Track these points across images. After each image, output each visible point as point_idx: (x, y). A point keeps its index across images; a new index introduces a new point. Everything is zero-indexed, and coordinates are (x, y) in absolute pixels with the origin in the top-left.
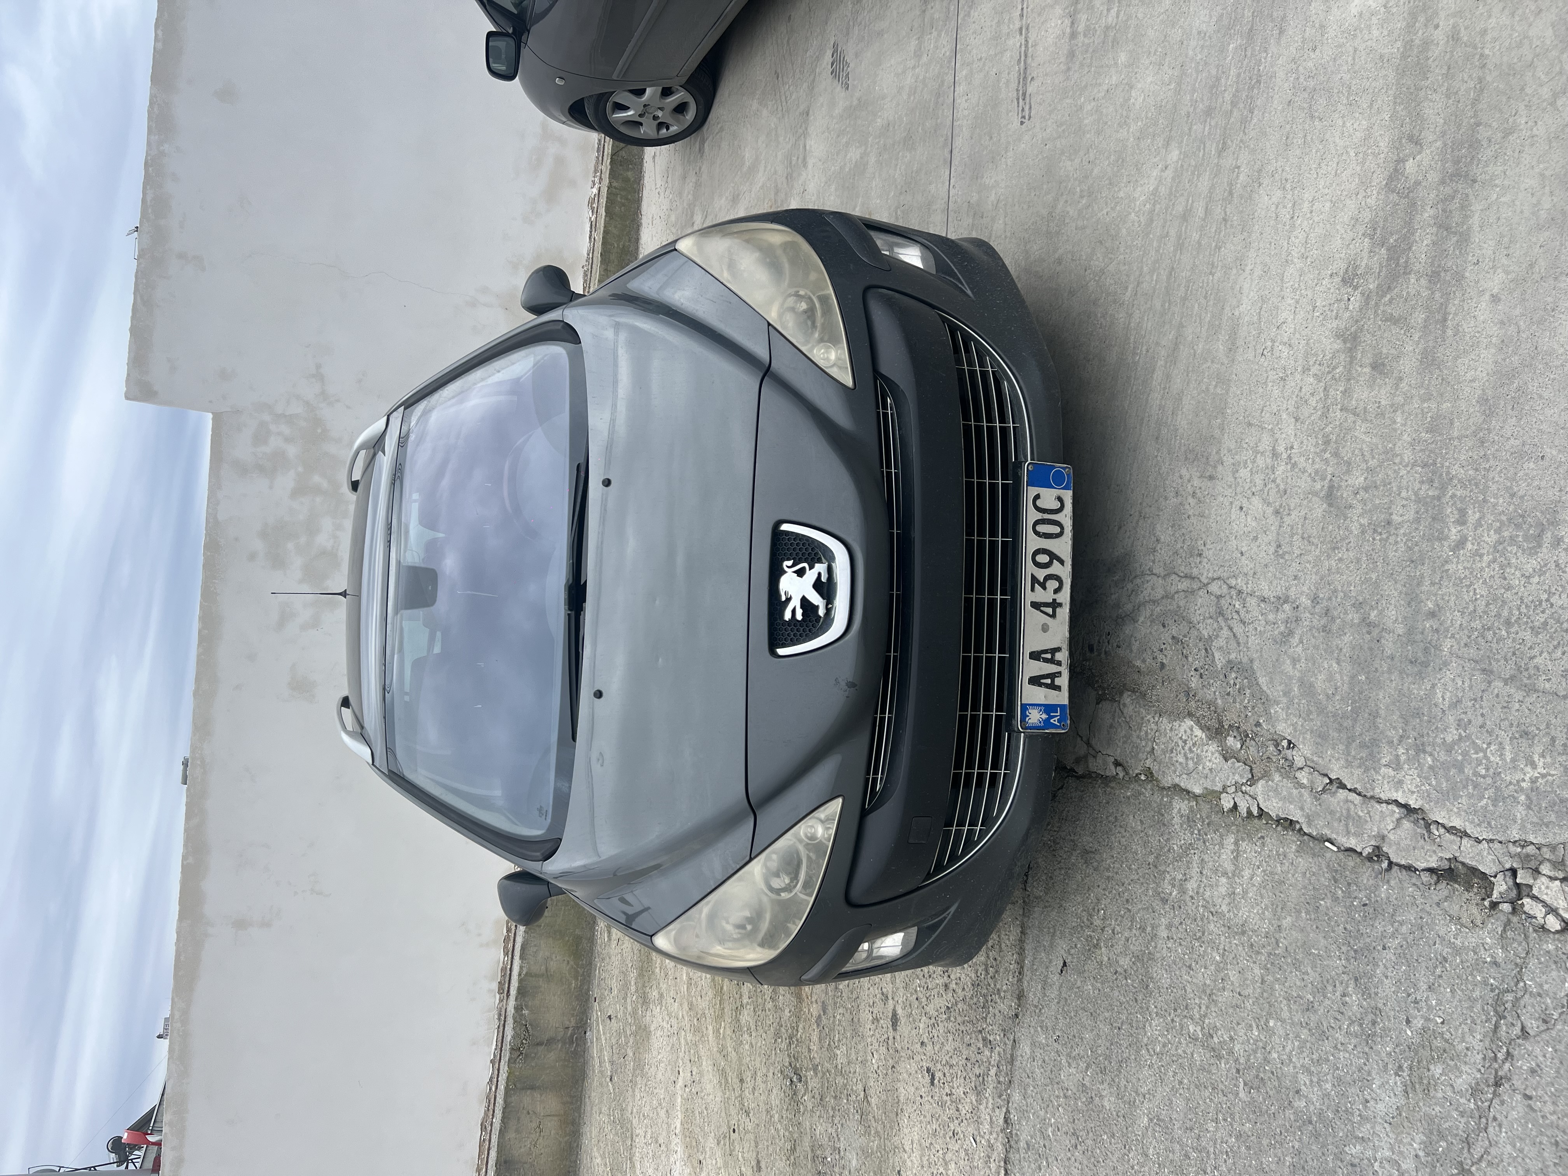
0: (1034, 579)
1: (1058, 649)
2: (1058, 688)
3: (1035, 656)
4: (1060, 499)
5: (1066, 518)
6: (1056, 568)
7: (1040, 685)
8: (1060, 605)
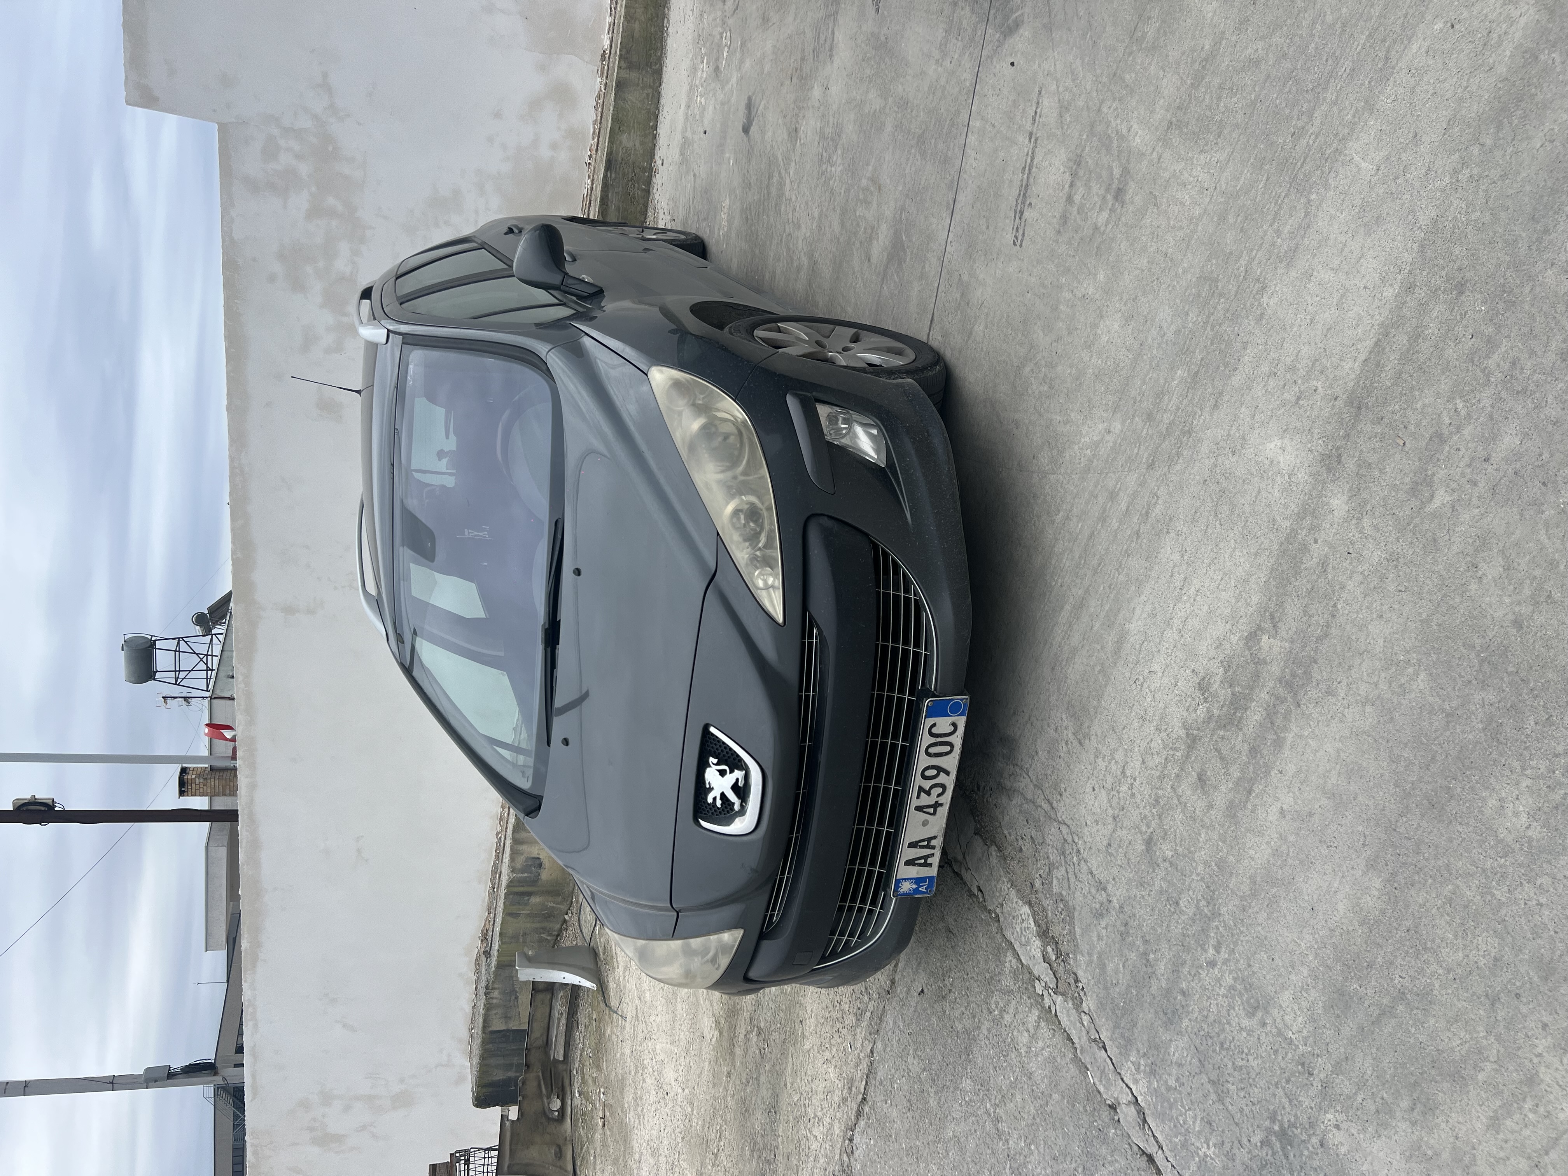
0: (921, 789)
1: (935, 837)
2: (930, 865)
3: (912, 845)
4: (954, 725)
5: (957, 740)
6: (942, 778)
7: (914, 865)
8: (941, 805)
